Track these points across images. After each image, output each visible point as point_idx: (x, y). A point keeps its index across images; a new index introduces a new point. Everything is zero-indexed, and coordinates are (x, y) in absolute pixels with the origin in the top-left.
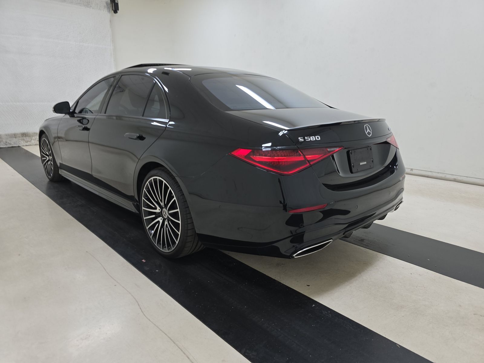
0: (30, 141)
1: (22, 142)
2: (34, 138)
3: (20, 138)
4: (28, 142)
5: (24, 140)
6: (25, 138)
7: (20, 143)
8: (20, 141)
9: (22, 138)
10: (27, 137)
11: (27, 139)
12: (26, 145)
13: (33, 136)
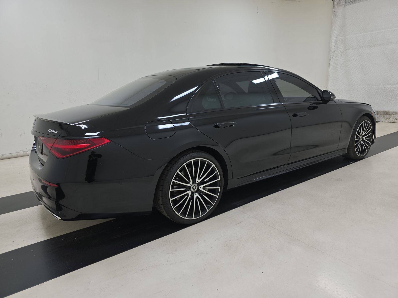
0: (388, 119)
1: (382, 119)
2: (392, 116)
3: (381, 115)
4: (387, 119)
5: (384, 117)
6: (385, 116)
7: (380, 119)
8: (381, 117)
9: (383, 115)
10: (387, 115)
11: (387, 116)
12: (385, 122)
13: (392, 115)
